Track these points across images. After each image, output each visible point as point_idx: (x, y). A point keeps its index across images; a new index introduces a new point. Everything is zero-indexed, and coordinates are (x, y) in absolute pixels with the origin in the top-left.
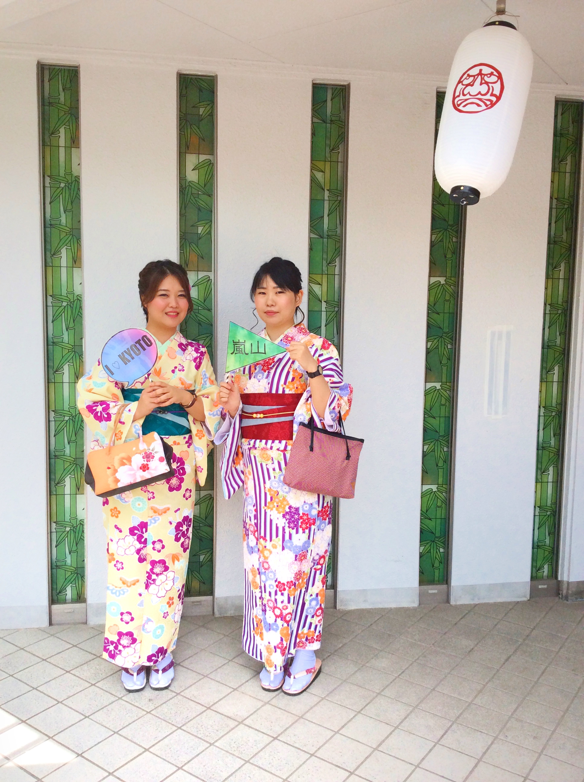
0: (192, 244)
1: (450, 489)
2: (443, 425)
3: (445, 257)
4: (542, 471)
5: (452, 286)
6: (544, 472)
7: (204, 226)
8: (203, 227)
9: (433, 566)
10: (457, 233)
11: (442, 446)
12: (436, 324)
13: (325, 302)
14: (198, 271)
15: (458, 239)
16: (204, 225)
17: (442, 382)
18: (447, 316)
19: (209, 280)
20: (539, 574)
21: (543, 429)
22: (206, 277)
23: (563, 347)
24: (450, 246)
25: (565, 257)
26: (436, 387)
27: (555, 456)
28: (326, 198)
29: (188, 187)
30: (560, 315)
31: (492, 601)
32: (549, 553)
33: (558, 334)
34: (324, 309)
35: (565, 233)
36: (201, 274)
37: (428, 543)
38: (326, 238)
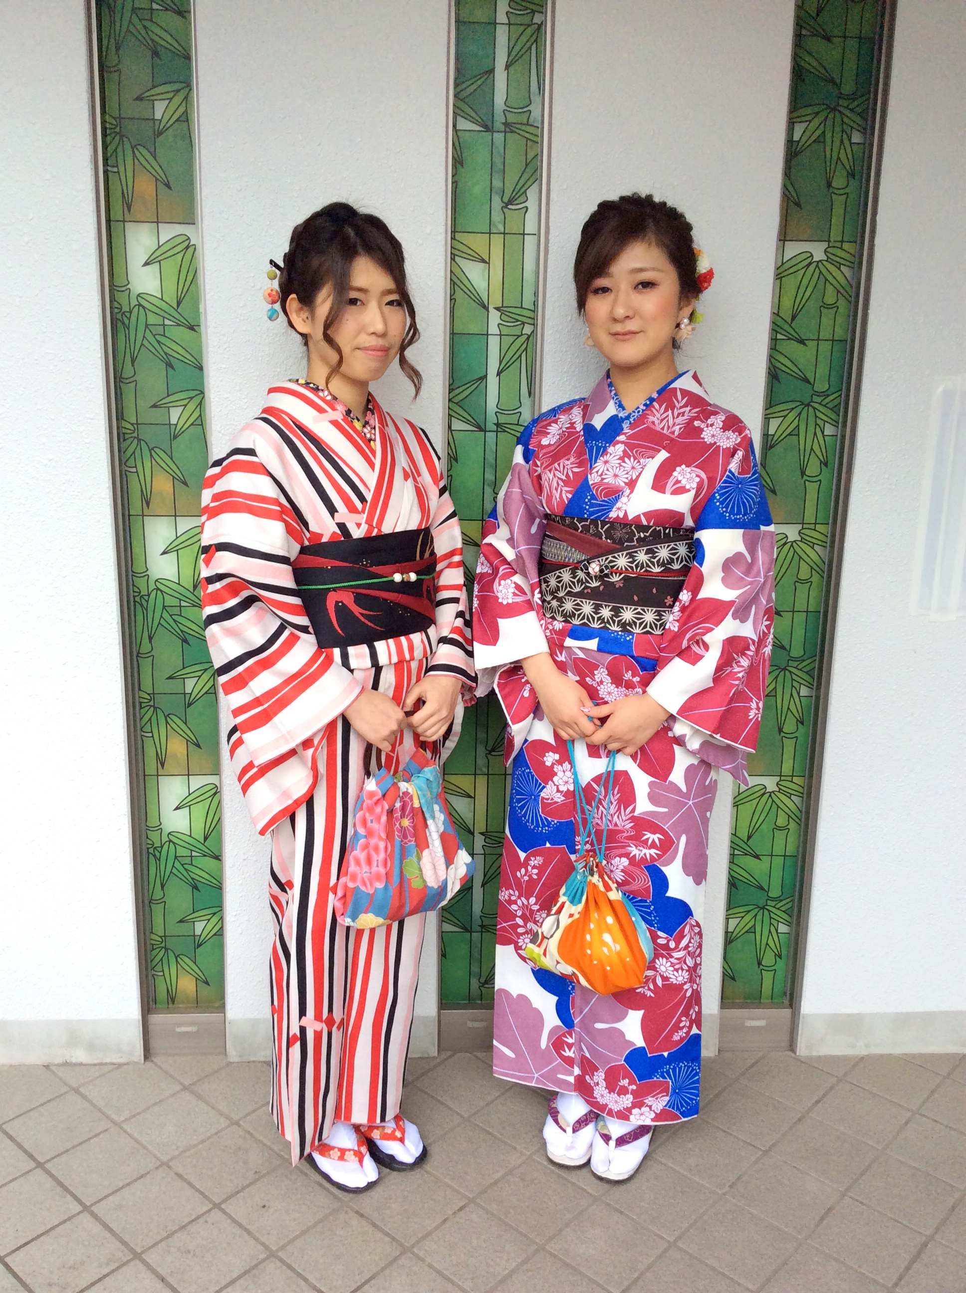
0: (141, 149)
1: (810, 788)
2: (799, 633)
3: (829, 185)
5: (842, 268)
7: (171, 99)
8: (167, 102)
9: (759, 963)
10: (866, 121)
11: (795, 684)
12: (795, 369)
13: (497, 309)
14: (157, 222)
15: (865, 134)
16: (171, 95)
17: (803, 524)
18: (825, 347)
19: (187, 247)
22: (181, 239)
24: (843, 156)
26: (787, 537)
28: (501, 17)
31: (897, 1051)
34: (493, 329)
36: (168, 232)
37: (749, 911)
38: (501, 132)
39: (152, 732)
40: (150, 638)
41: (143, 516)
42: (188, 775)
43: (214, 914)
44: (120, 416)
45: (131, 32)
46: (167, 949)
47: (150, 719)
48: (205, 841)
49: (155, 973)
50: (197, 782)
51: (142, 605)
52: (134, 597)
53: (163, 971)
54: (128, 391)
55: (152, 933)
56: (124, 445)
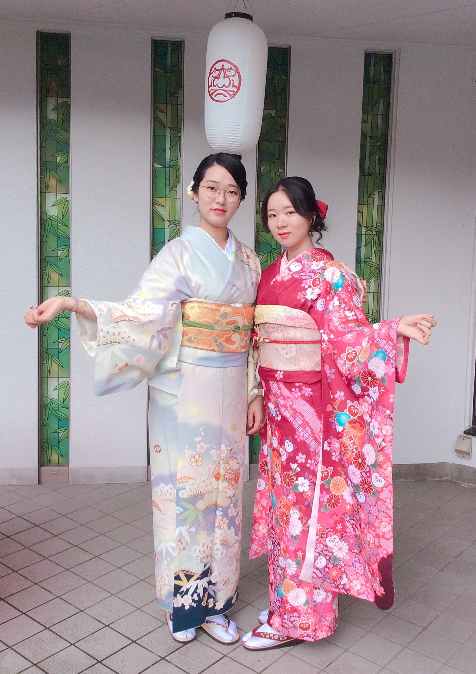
7: (62, 156)
8: (61, 157)
12: (265, 241)
13: (168, 221)
14: (57, 193)
19: (66, 201)
22: (64, 198)
23: (378, 264)
25: (379, 187)
28: (168, 134)
29: (48, 125)
30: (374, 236)
33: (373, 252)
34: (167, 227)
35: (378, 166)
36: (60, 196)
38: (168, 168)
39: (46, 362)
40: (48, 329)
41: (47, 286)
42: (59, 378)
43: (66, 429)
44: (41, 254)
45: (51, 137)
46: (48, 443)
47: (46, 357)
48: (64, 402)
49: (43, 452)
50: (62, 380)
53: (46, 451)
54: (45, 246)
55: (43, 436)
56: (42, 263)
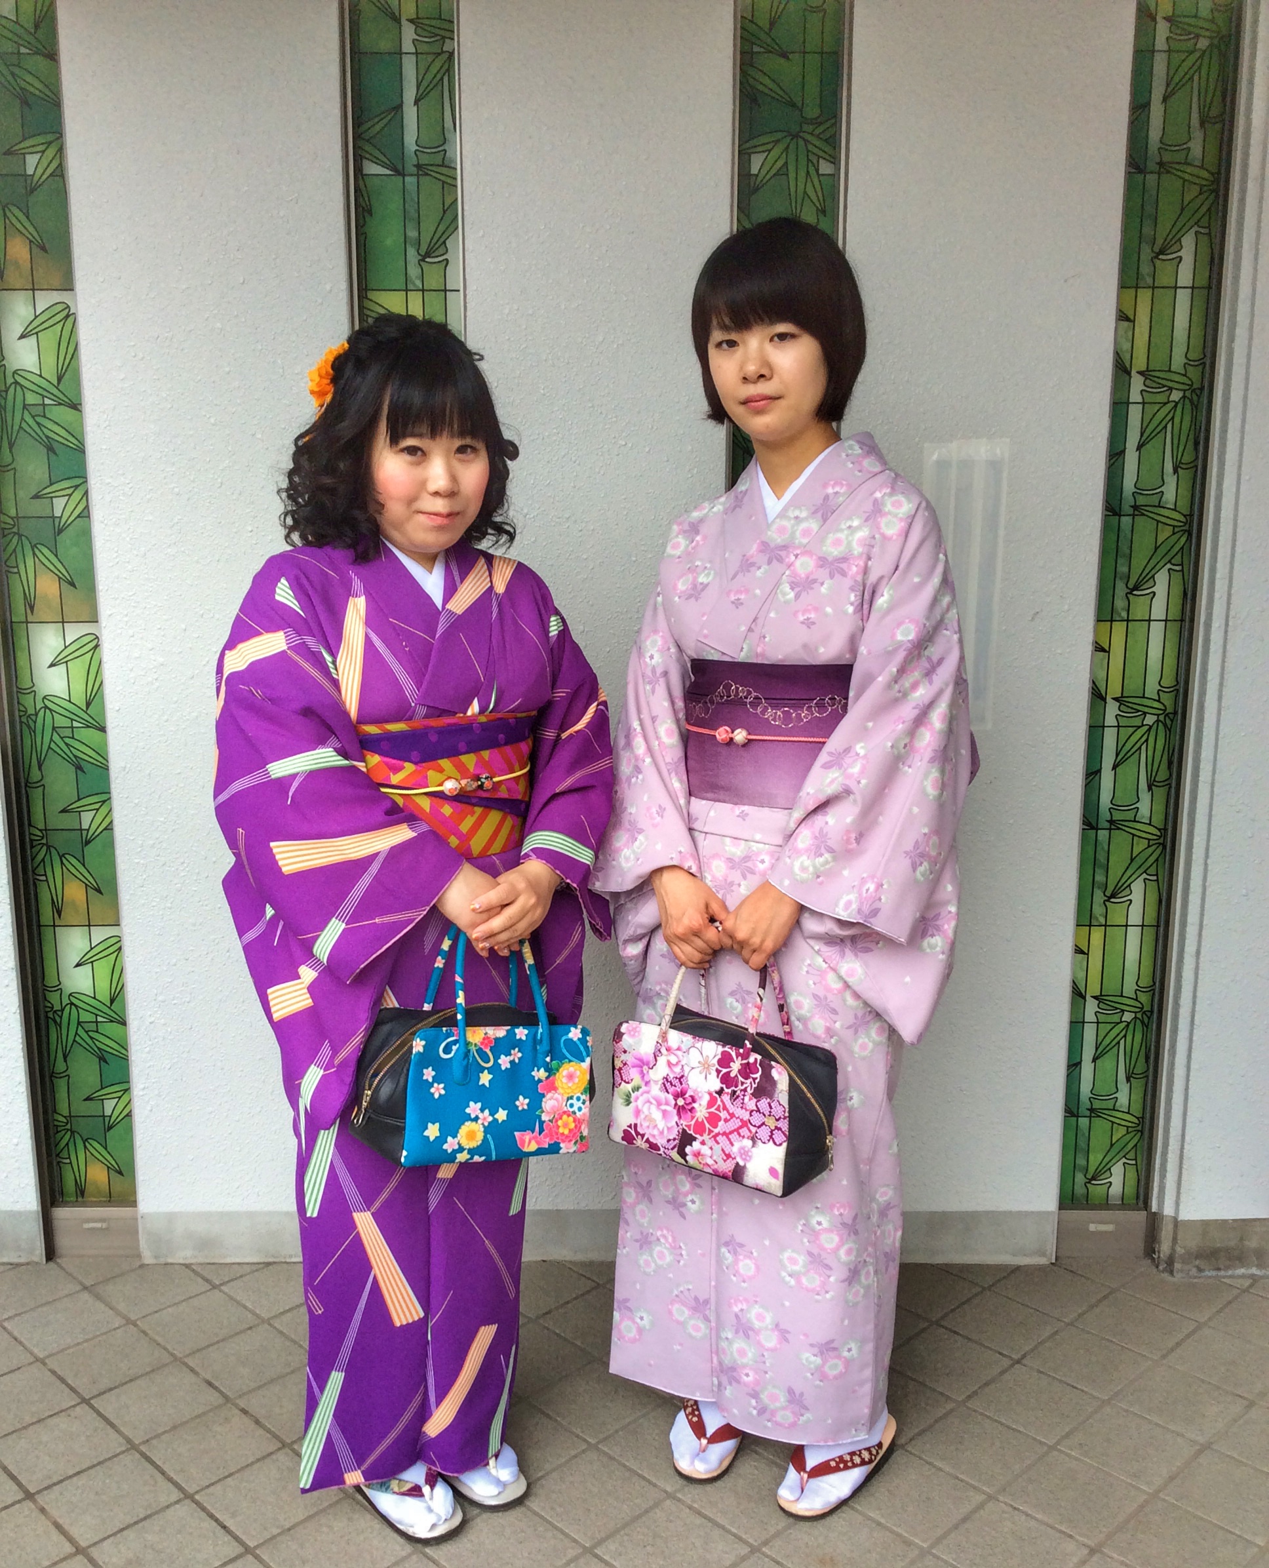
0: (12, 208)
4: (1108, 893)
6: (1113, 896)
7: (43, 153)
8: (40, 154)
10: (835, 148)
14: (33, 290)
15: (831, 162)
16: (43, 148)
19: (68, 316)
20: (1097, 1190)
21: (1115, 767)
22: (60, 307)
23: (1186, 512)
24: (810, 191)
25: (1198, 215)
27: (1151, 850)
28: (408, 46)
30: (1176, 406)
32: (1128, 1133)
33: (1169, 467)
35: (1198, 135)
36: (45, 300)
38: (412, 175)
39: (45, 875)
40: (40, 765)
41: (27, 622)
42: (89, 926)
43: (123, 1093)
46: (73, 1132)
47: (43, 860)
48: (111, 1003)
51: (29, 727)
52: (20, 717)
53: (69, 1158)
55: (55, 1111)
